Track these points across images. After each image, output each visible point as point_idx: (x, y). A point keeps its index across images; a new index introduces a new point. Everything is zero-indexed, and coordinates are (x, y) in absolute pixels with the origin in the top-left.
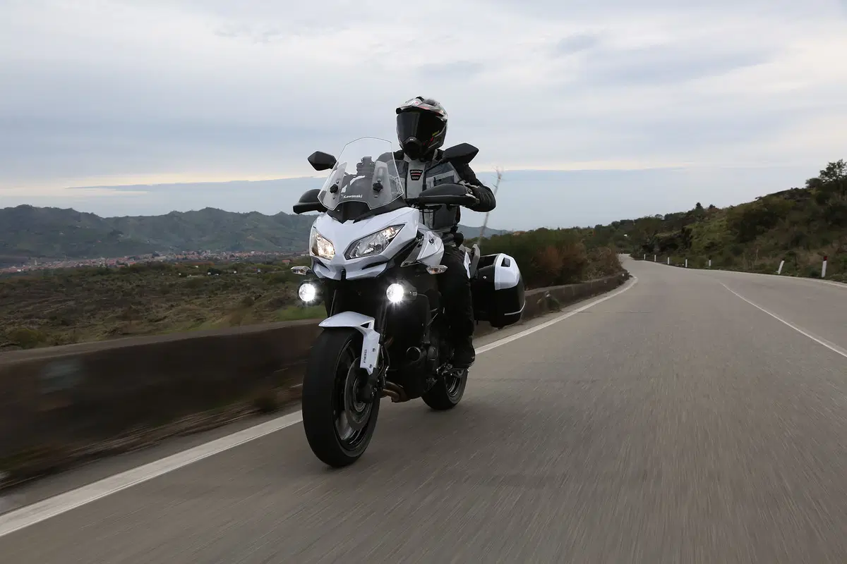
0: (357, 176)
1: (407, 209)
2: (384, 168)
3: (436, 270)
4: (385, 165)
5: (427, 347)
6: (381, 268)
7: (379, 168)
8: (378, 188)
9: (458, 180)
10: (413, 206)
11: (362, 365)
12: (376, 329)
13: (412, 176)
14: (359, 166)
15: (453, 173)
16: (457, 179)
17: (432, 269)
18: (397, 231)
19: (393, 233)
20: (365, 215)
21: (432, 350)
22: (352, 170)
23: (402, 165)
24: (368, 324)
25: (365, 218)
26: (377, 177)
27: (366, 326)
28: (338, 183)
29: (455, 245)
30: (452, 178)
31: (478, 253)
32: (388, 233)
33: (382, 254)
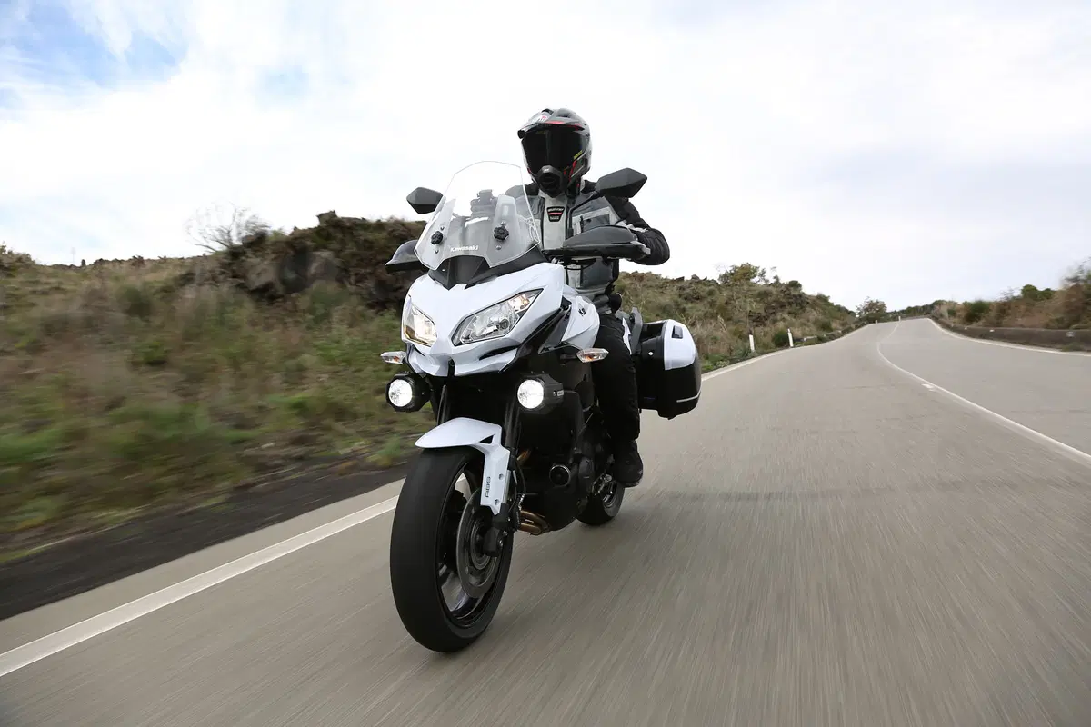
0: (471, 218)
1: (545, 265)
2: (511, 206)
3: (591, 356)
4: (512, 200)
5: (578, 460)
6: (509, 358)
7: (503, 205)
8: (501, 235)
9: (616, 220)
10: (554, 260)
11: (484, 502)
12: (503, 444)
13: (549, 216)
14: (474, 204)
15: (607, 210)
16: (613, 219)
17: (585, 355)
18: (531, 300)
19: (526, 302)
20: (482, 276)
21: (584, 463)
22: (465, 211)
23: (536, 202)
24: (491, 437)
25: (482, 281)
26: (501, 219)
27: (488, 440)
28: (442, 229)
29: (610, 312)
30: (606, 218)
31: (639, 320)
32: (517, 304)
33: (508, 336)
